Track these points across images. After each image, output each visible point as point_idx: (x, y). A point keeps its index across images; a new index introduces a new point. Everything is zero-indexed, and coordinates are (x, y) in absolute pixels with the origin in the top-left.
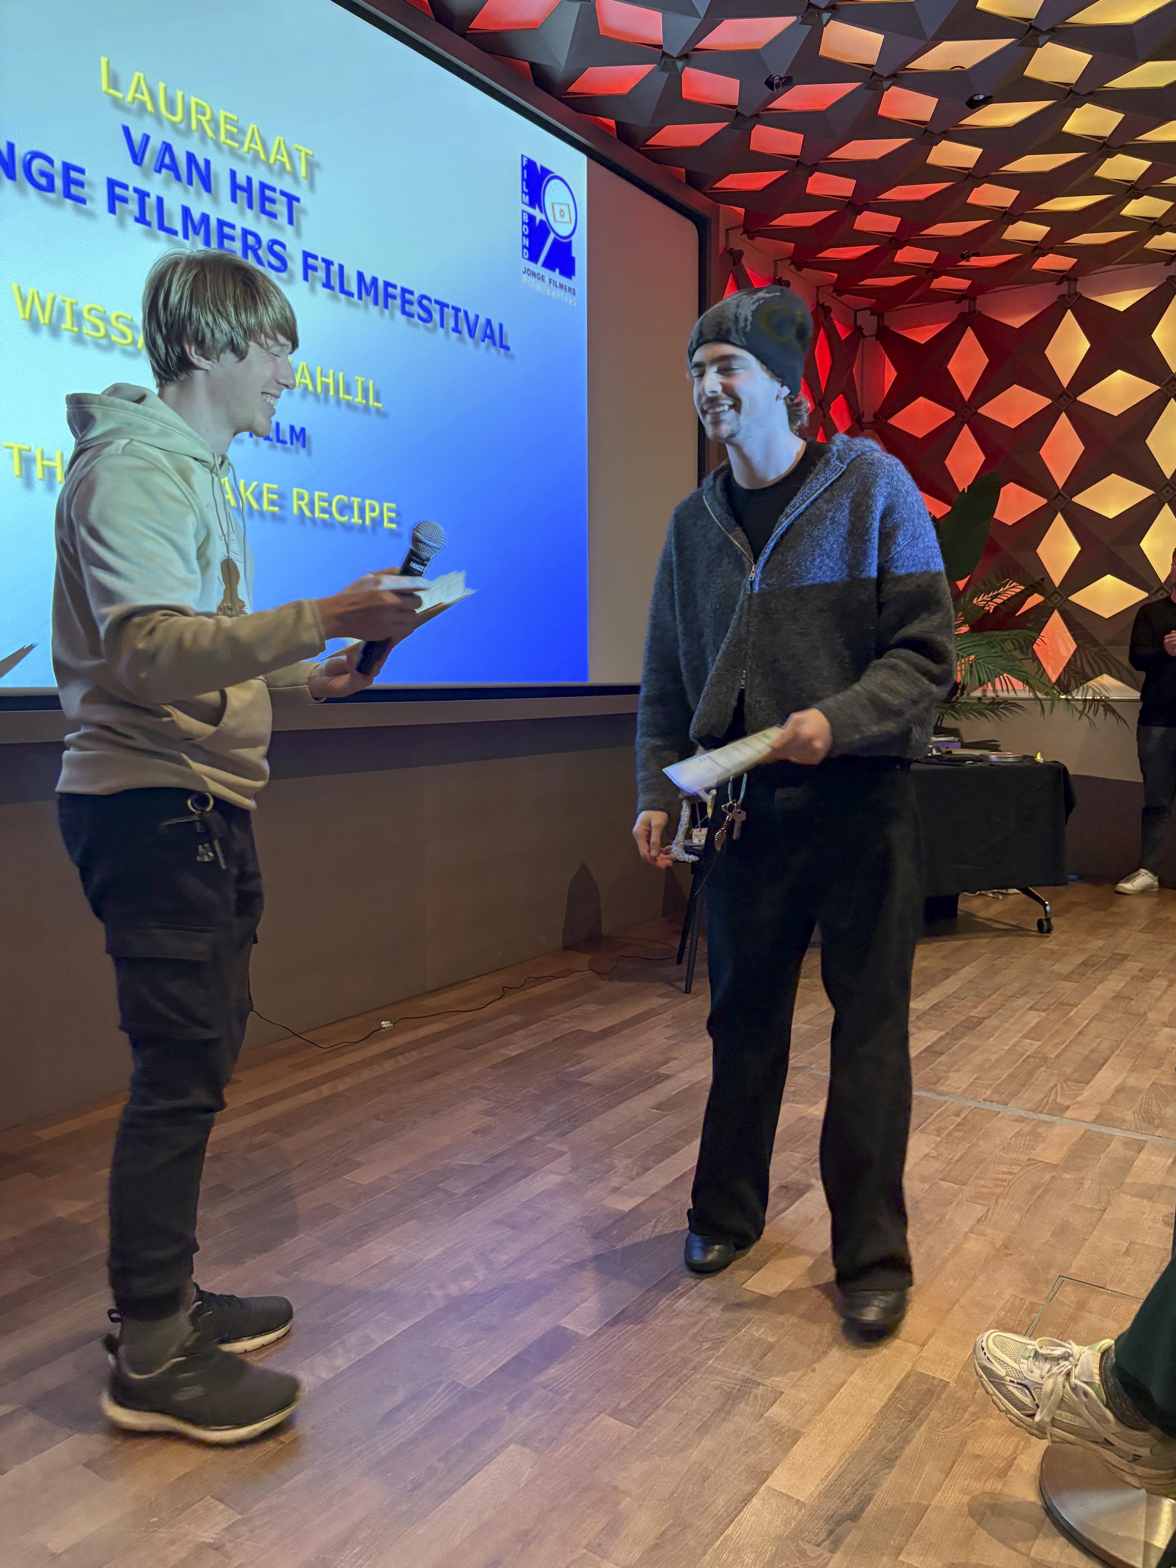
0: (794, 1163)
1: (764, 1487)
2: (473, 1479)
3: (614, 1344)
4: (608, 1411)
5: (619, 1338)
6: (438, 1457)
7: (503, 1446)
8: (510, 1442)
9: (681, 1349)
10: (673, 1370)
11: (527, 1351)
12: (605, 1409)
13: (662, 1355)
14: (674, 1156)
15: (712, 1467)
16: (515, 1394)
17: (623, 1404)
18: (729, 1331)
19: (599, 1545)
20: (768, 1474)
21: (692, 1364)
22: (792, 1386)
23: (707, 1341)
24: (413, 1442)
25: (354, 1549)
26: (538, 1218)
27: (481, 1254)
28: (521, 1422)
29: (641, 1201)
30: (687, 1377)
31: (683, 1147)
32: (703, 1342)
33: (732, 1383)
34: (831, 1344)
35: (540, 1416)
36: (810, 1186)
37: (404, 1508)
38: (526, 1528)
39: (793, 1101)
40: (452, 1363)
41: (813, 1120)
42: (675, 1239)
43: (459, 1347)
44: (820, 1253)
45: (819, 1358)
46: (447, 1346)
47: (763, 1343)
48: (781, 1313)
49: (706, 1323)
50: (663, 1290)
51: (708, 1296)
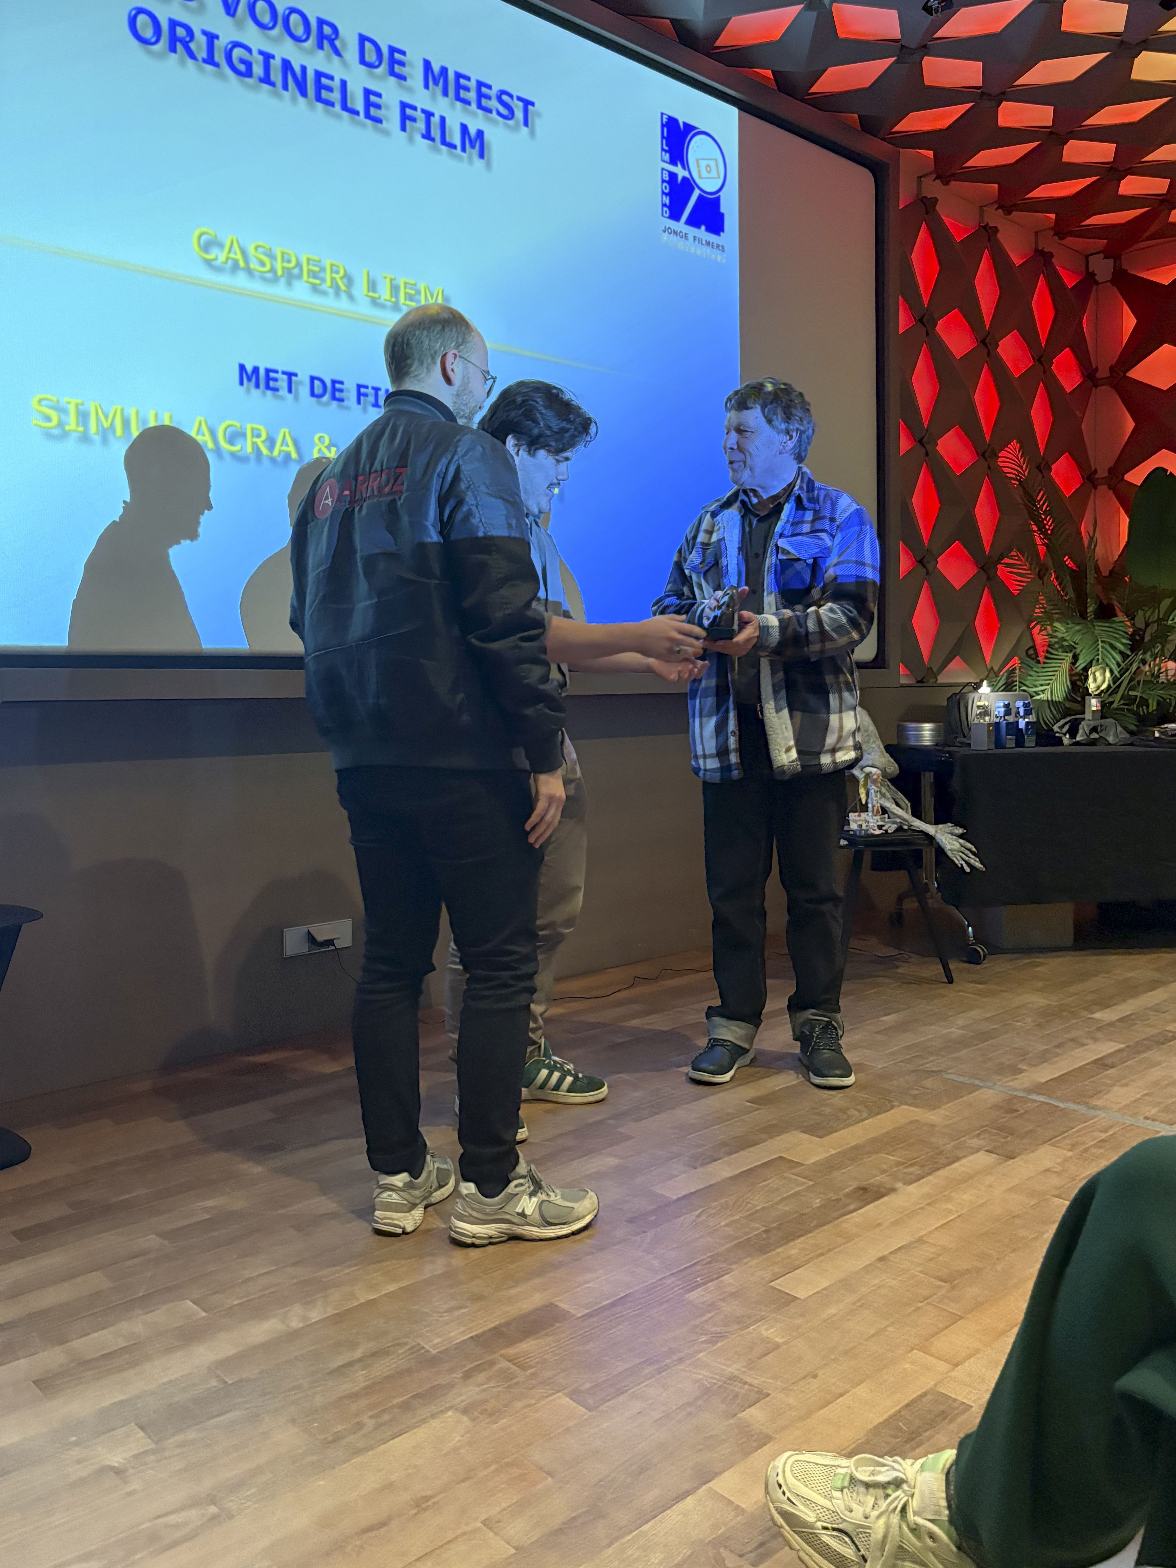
0: (885, 1166)
1: (704, 1487)
2: (397, 1440)
3: (603, 1327)
4: (567, 1391)
5: (611, 1321)
6: (371, 1414)
7: (442, 1411)
8: (451, 1408)
9: (674, 1339)
10: (656, 1358)
11: (508, 1324)
12: (564, 1389)
13: (651, 1343)
14: (751, 1149)
15: (655, 1460)
16: (476, 1363)
17: (588, 1385)
18: (736, 1327)
19: (498, 1522)
20: (716, 1475)
21: (680, 1355)
22: (783, 1390)
23: (706, 1334)
24: (354, 1396)
25: (248, 1490)
28: (470, 1391)
29: (693, 1190)
30: (667, 1367)
31: (764, 1141)
32: (702, 1334)
33: (715, 1379)
34: (846, 1353)
35: (493, 1387)
36: (893, 1190)
37: (315, 1458)
38: (429, 1493)
39: (909, 1105)
40: (425, 1327)
41: (926, 1124)
42: (717, 1230)
43: (438, 1312)
44: (874, 1259)
45: (826, 1364)
46: (427, 1310)
47: (769, 1342)
48: (802, 1315)
49: (712, 1317)
50: (679, 1280)
51: (728, 1290)
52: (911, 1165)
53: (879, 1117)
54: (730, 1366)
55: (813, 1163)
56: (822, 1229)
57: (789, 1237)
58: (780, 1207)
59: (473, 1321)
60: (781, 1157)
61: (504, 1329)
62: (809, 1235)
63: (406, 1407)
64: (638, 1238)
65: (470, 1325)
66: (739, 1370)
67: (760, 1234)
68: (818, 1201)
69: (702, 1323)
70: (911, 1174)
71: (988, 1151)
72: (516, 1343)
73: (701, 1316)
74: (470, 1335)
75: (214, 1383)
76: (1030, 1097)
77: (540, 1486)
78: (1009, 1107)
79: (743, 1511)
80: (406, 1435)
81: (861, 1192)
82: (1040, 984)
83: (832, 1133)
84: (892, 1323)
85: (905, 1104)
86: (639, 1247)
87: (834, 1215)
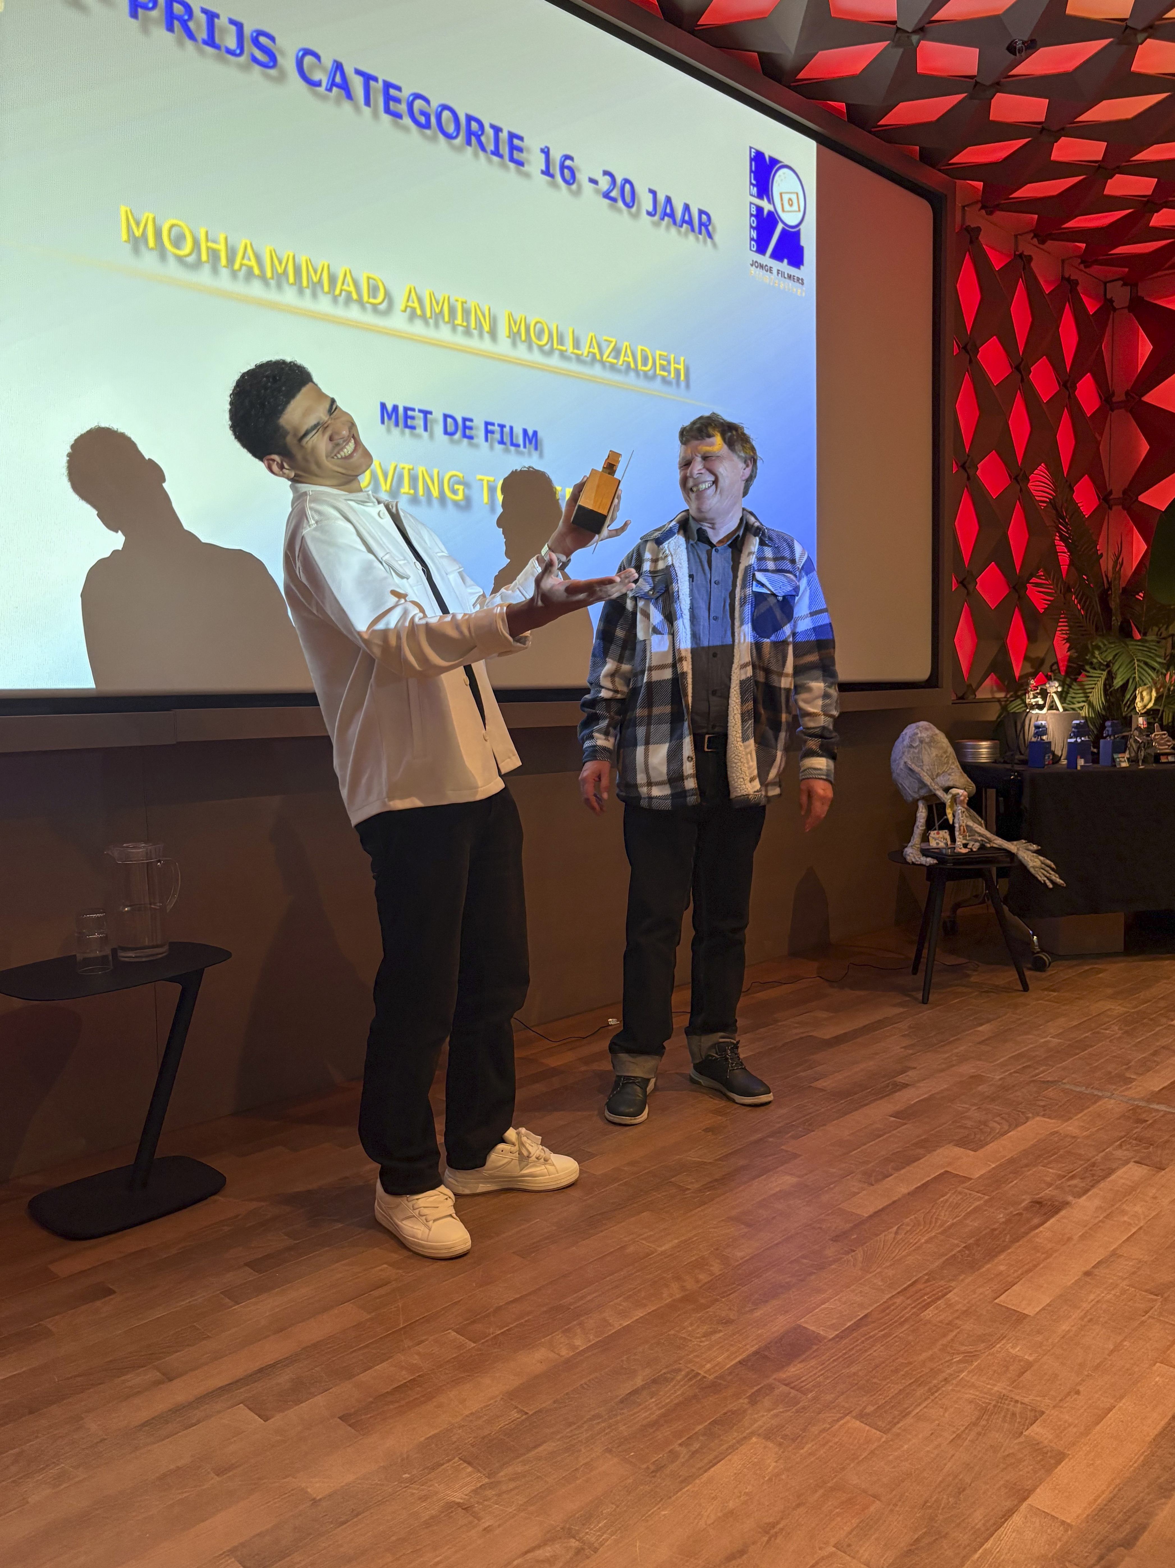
0: (1048, 1179)
1: (1024, 1504)
2: (716, 1467)
3: (858, 1348)
4: (854, 1414)
5: (863, 1342)
6: (680, 1442)
7: (745, 1438)
8: (753, 1434)
9: (931, 1359)
10: (922, 1380)
11: (767, 1347)
12: (851, 1412)
13: (910, 1363)
14: (915, 1164)
15: (968, 1480)
16: (756, 1388)
17: (870, 1409)
18: (983, 1345)
19: (849, 1545)
20: (1029, 1492)
21: (944, 1375)
22: (1054, 1407)
23: (958, 1354)
24: (655, 1424)
25: (599, 1523)
26: (774, 1218)
27: (717, 1249)
28: (763, 1416)
29: (881, 1207)
30: (937, 1388)
31: (924, 1156)
32: (954, 1353)
33: (987, 1398)
34: (1097, 1368)
35: (782, 1412)
36: (1067, 1204)
37: (647, 1488)
38: (771, 1520)
39: (1044, 1116)
40: (691, 1352)
41: (1067, 1136)
42: (919, 1248)
43: (697, 1338)
44: (1080, 1273)
45: (1083, 1380)
46: (683, 1336)
47: (1020, 1361)
48: (1039, 1332)
49: (956, 1335)
50: (908, 1298)
51: (957, 1308)
52: (1072, 1178)
53: (1019, 1129)
54: (994, 1385)
55: (979, 1178)
56: (1018, 1244)
57: (991, 1254)
58: (969, 1222)
59: (732, 1345)
60: (947, 1172)
61: (766, 1353)
62: (1009, 1251)
63: (710, 1434)
64: (849, 1257)
65: (733, 1349)
66: (1005, 1388)
67: (962, 1251)
68: (1001, 1216)
69: (950, 1342)
70: (1076, 1186)
71: (1136, 1162)
72: (783, 1367)
73: (944, 1335)
74: (736, 1360)
75: (515, 1415)
76: (1151, 1106)
77: (872, 1509)
78: (1135, 1115)
79: (1070, 1525)
80: (723, 1462)
81: (1037, 1206)
82: (1110, 991)
83: (982, 1146)
84: (1126, 1337)
85: (1038, 1115)
86: (854, 1266)
87: (1023, 1230)
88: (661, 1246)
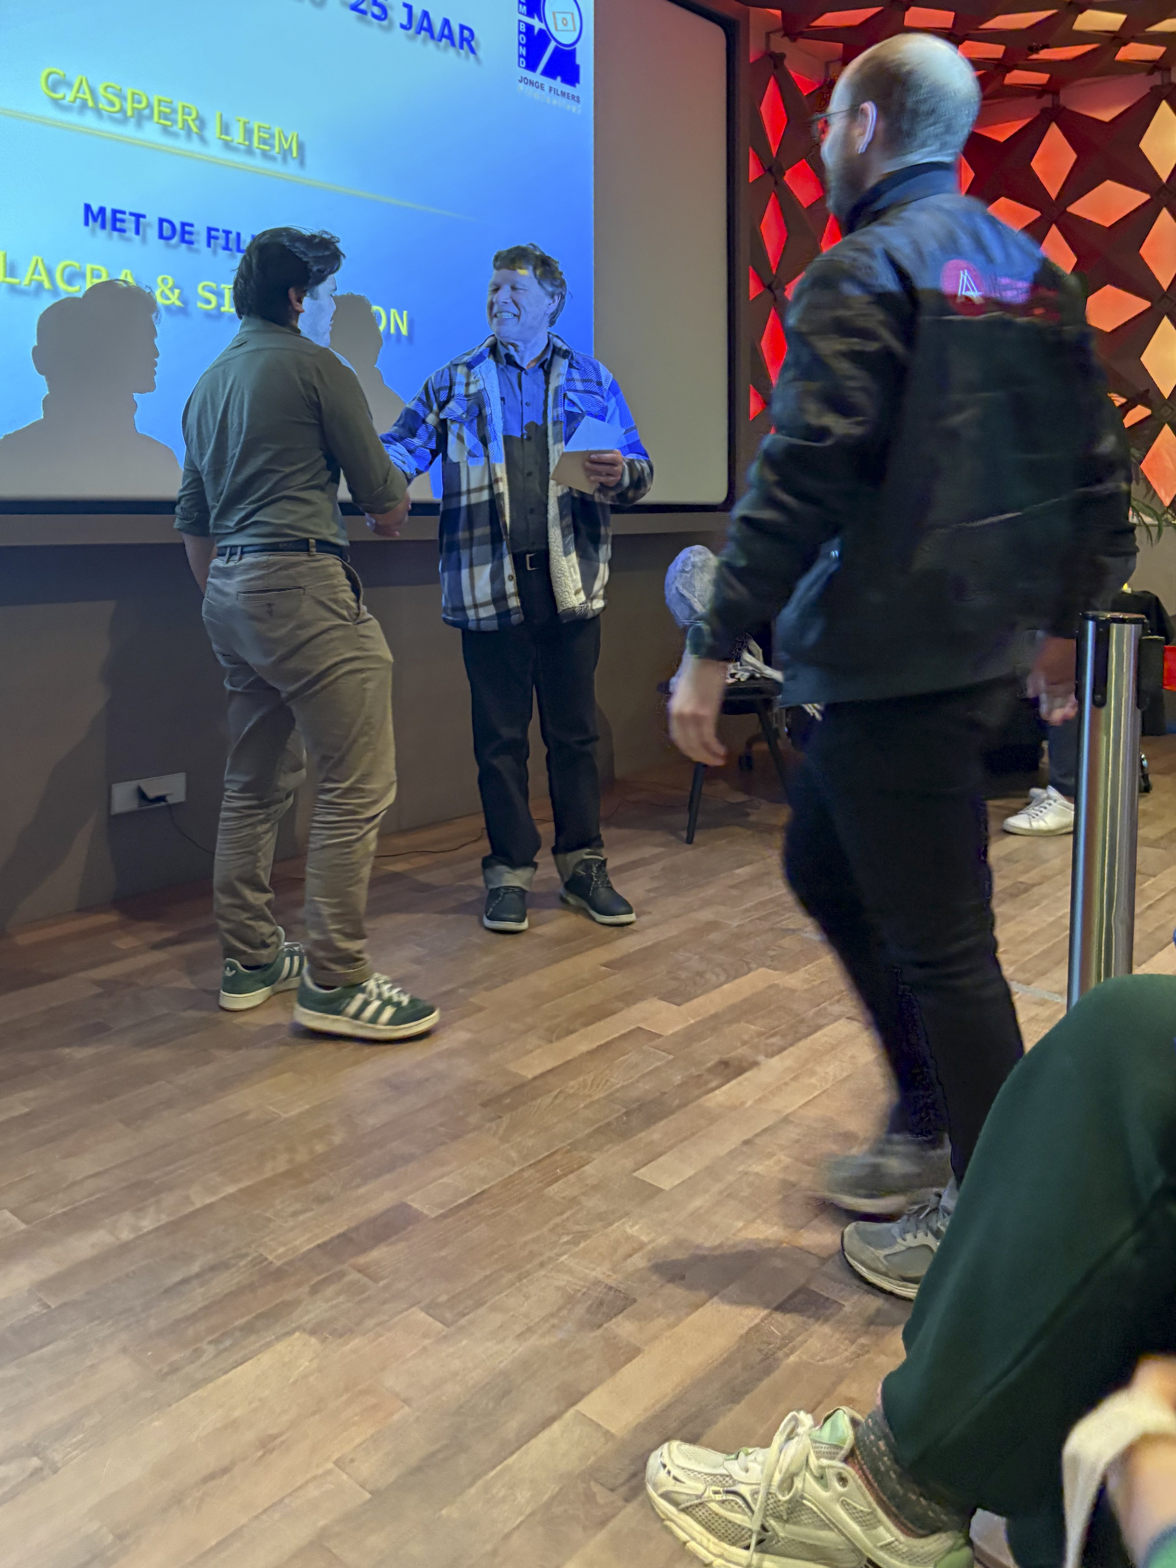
0: (746, 1037)
1: (571, 1411)
2: (240, 1368)
3: (459, 1229)
4: (422, 1305)
5: (467, 1222)
6: (210, 1338)
7: (287, 1333)
8: (297, 1328)
9: (535, 1240)
10: (515, 1263)
11: (357, 1229)
12: (419, 1303)
13: (510, 1245)
14: (608, 1020)
15: (519, 1381)
16: (324, 1276)
17: (443, 1298)
18: (599, 1224)
19: (352, 1461)
20: (580, 1396)
21: (541, 1259)
23: (568, 1234)
24: (192, 1318)
27: (349, 1116)
28: (318, 1308)
29: (550, 1068)
30: (528, 1273)
31: (621, 1009)
32: (563, 1234)
33: (579, 1285)
35: (342, 1303)
36: (755, 1064)
37: (149, 1394)
39: (768, 967)
40: (268, 1234)
41: (785, 989)
42: (575, 1114)
43: (282, 1217)
44: (739, 1142)
46: (269, 1215)
48: (667, 1209)
49: (573, 1215)
50: (538, 1171)
51: (589, 1182)
52: (773, 1036)
53: (737, 981)
54: (594, 1269)
55: (673, 1035)
56: (683, 1109)
57: (651, 1120)
58: (640, 1085)
59: (318, 1226)
60: (639, 1028)
61: (353, 1235)
62: (672, 1117)
63: (249, 1329)
64: (493, 1125)
65: (317, 1231)
66: (604, 1273)
67: (620, 1117)
68: (679, 1077)
69: (563, 1221)
70: (772, 1045)
71: (848, 1018)
72: (366, 1250)
73: (562, 1213)
74: (316, 1243)
75: (35, 1308)
77: (396, 1417)
79: (612, 1435)
80: (250, 1362)
81: (723, 1066)
83: (689, 999)
85: (763, 966)
86: (494, 1134)
87: (696, 1093)
88: (285, 1112)
